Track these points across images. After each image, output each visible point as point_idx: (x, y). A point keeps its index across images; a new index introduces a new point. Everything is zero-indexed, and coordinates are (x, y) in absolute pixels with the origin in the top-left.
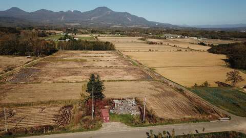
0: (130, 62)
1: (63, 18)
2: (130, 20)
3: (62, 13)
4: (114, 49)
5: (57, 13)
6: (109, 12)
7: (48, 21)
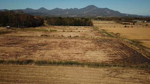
0: (104, 34)
1: (67, 12)
2: (109, 13)
3: (67, 10)
4: (92, 25)
5: (64, 10)
6: (95, 8)
7: (59, 14)
